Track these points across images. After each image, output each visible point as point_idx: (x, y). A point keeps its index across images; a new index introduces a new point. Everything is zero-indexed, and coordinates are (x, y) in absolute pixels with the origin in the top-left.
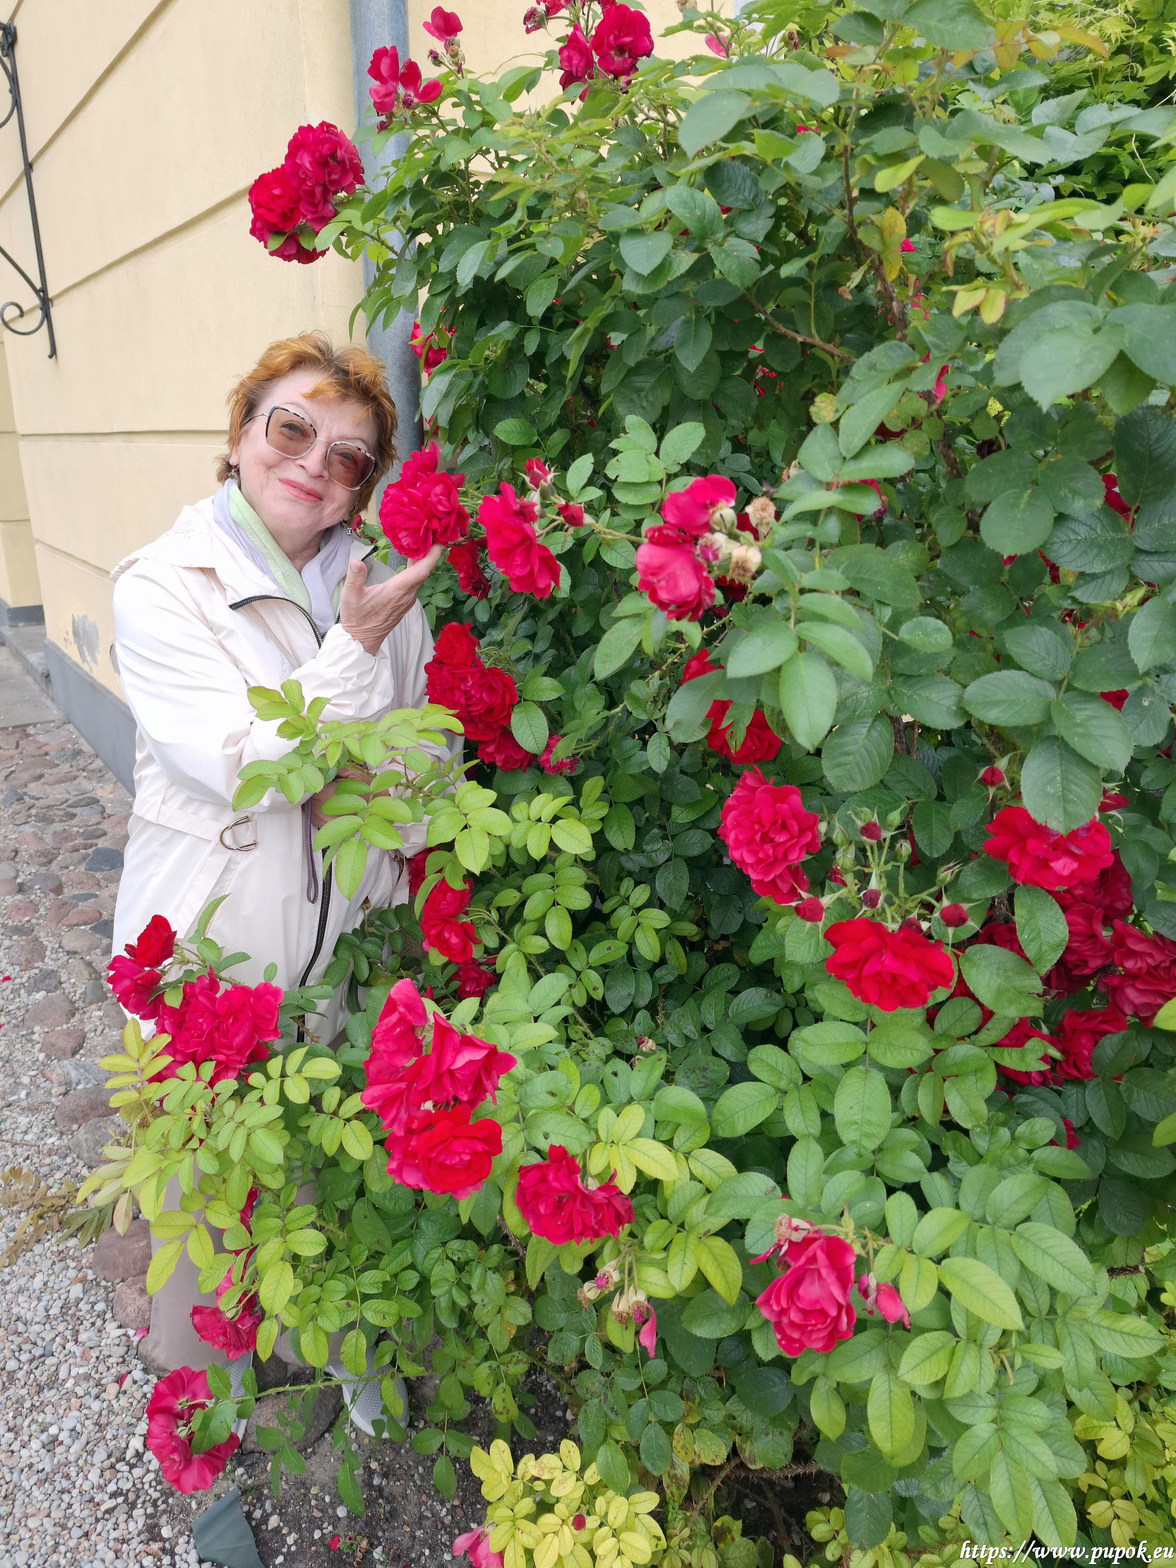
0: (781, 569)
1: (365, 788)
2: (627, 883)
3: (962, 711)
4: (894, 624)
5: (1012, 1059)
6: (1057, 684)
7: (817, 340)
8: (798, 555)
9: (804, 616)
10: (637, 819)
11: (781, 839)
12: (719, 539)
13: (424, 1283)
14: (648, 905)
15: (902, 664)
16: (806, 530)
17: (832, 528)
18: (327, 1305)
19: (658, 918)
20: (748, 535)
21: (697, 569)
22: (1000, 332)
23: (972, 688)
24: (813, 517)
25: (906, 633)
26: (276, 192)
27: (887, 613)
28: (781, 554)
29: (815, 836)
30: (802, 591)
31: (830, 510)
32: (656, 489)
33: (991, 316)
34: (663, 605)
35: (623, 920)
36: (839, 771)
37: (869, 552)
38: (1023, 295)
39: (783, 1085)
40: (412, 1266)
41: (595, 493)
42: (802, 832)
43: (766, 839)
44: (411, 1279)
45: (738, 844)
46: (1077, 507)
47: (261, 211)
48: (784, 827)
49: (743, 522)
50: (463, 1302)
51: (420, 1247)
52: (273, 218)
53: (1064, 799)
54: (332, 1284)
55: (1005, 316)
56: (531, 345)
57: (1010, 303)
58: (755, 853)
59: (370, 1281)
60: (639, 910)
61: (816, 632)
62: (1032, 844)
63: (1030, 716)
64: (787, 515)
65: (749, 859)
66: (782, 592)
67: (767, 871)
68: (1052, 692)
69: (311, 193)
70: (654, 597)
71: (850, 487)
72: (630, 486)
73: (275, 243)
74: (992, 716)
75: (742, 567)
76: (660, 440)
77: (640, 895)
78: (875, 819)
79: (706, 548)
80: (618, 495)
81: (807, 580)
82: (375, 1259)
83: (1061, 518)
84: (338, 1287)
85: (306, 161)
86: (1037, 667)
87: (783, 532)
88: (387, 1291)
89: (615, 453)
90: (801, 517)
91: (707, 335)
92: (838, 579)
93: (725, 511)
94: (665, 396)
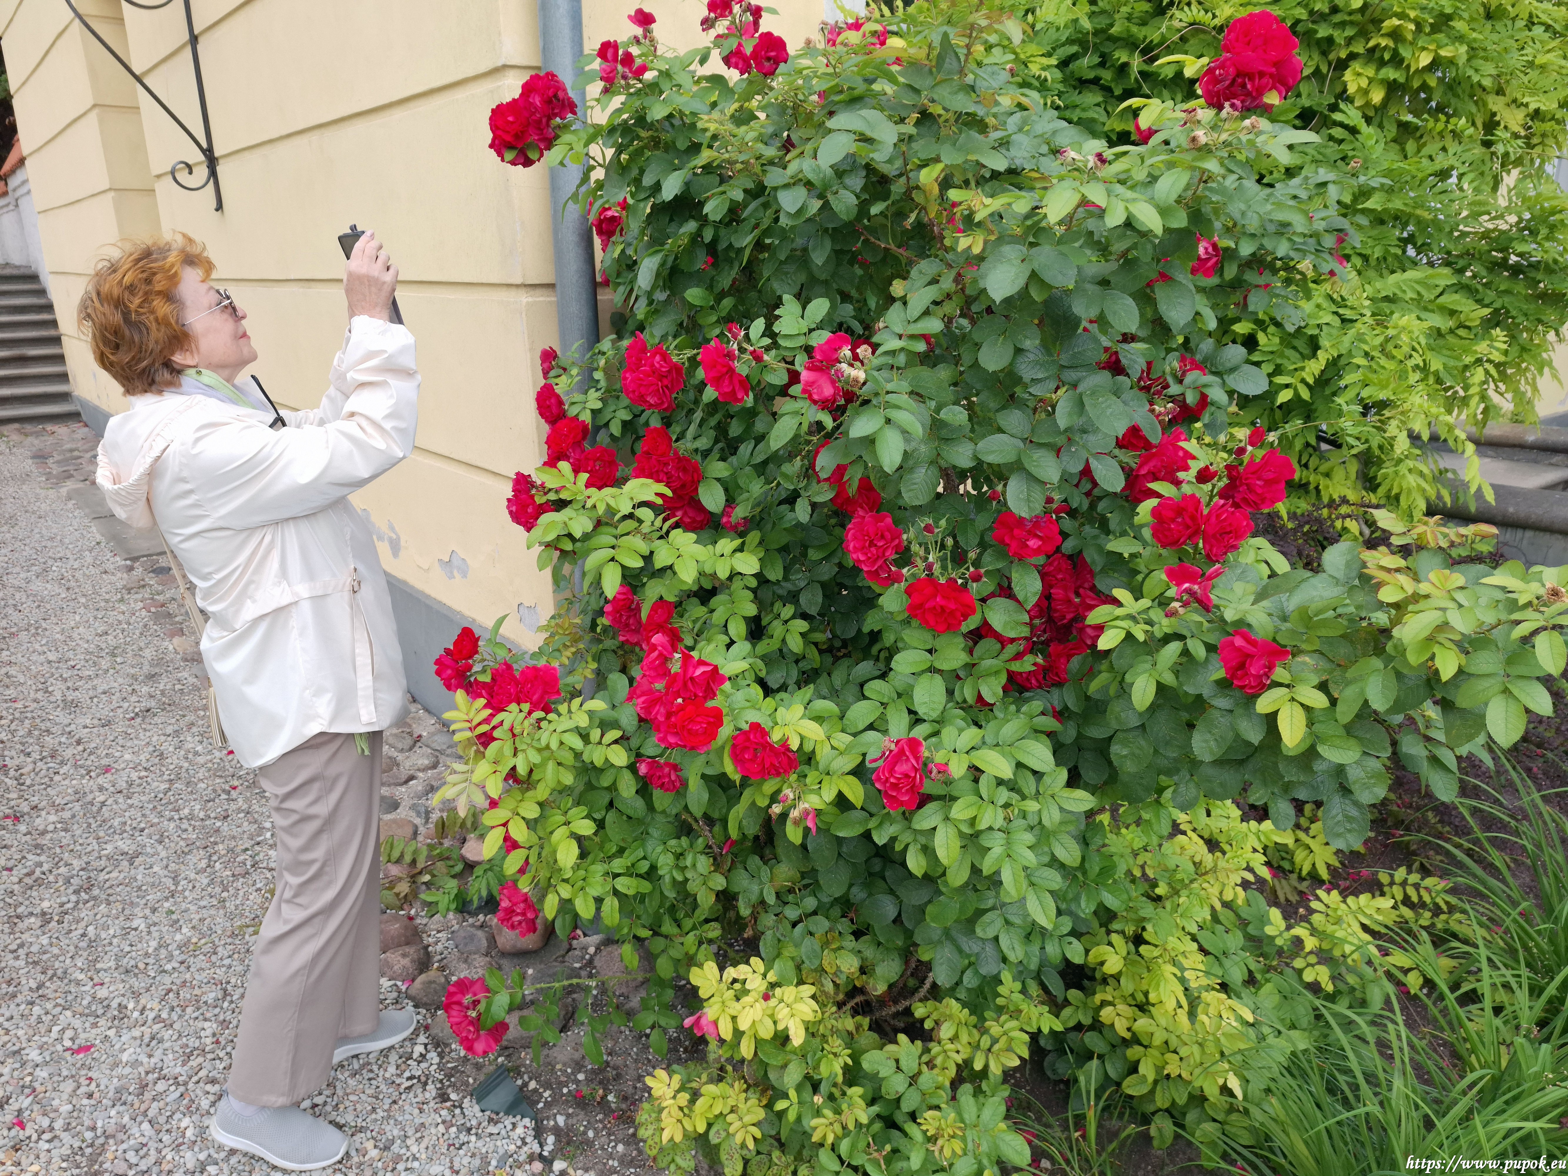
0: (876, 381)
1: (614, 532)
2: (778, 605)
3: (976, 457)
4: (938, 410)
5: (1016, 667)
6: (1024, 440)
7: (892, 246)
8: (885, 373)
9: (888, 405)
10: (784, 561)
11: (880, 544)
12: (844, 366)
13: (653, 868)
14: (793, 617)
15: (944, 433)
16: (889, 360)
17: (901, 359)
18: (591, 880)
19: (802, 625)
20: (858, 364)
21: (833, 382)
22: (981, 258)
23: (980, 445)
24: (893, 353)
25: (943, 415)
26: (510, 119)
27: (933, 404)
28: (875, 373)
29: (901, 541)
30: (888, 393)
31: (902, 349)
32: (803, 338)
33: (977, 250)
34: (815, 402)
35: (777, 629)
36: (911, 494)
37: (924, 372)
38: (993, 238)
39: (885, 701)
40: (645, 858)
41: (767, 341)
42: (893, 540)
43: (872, 544)
44: (644, 867)
45: (856, 549)
46: (1027, 344)
47: (499, 133)
48: (882, 537)
49: (856, 357)
50: (680, 878)
51: (650, 845)
52: (508, 138)
53: (1029, 501)
54: (593, 868)
55: (984, 250)
56: (708, 235)
57: (986, 242)
58: (865, 554)
59: (618, 865)
60: (786, 622)
61: (894, 414)
62: (1016, 532)
63: (1010, 457)
64: (878, 352)
65: (862, 558)
66: (877, 394)
67: (873, 565)
68: (1022, 445)
69: (539, 121)
70: (810, 398)
71: (912, 337)
72: (787, 336)
73: (509, 155)
74: (990, 459)
75: (856, 380)
76: (804, 308)
77: (788, 611)
78: (931, 522)
79: (837, 371)
80: (781, 342)
81: (890, 387)
82: (621, 851)
83: (1019, 351)
84: (599, 869)
85: (537, 101)
86: (1014, 431)
87: (876, 361)
88: (630, 872)
89: (779, 317)
90: (886, 353)
91: (828, 244)
92: (905, 386)
93: (846, 352)
94: (802, 278)
